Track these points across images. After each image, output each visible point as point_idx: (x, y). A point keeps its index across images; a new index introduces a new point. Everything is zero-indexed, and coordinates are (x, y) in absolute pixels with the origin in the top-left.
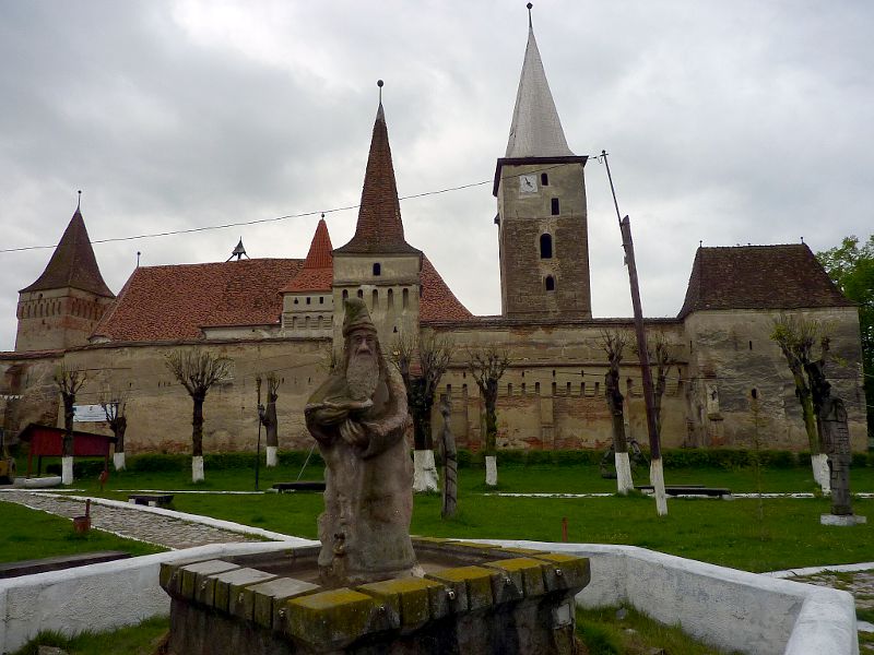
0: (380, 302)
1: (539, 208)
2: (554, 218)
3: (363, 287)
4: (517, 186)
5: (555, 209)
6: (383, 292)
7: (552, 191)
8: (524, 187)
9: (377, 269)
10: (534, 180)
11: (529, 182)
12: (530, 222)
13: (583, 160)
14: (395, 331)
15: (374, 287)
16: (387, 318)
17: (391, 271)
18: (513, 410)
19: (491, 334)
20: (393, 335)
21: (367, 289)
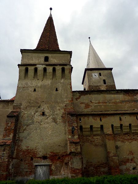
0: (48, 74)
1: (99, 82)
2: (105, 85)
3: (37, 66)
4: (92, 76)
5: (105, 82)
6: (50, 69)
7: (103, 78)
8: (94, 76)
9: (46, 59)
10: (97, 75)
11: (95, 75)
12: (97, 86)
13: (111, 69)
14: (57, 90)
15: (44, 66)
16: (51, 83)
17: (55, 60)
18: (134, 142)
19: (112, 96)
20: (55, 92)
21: (40, 68)
